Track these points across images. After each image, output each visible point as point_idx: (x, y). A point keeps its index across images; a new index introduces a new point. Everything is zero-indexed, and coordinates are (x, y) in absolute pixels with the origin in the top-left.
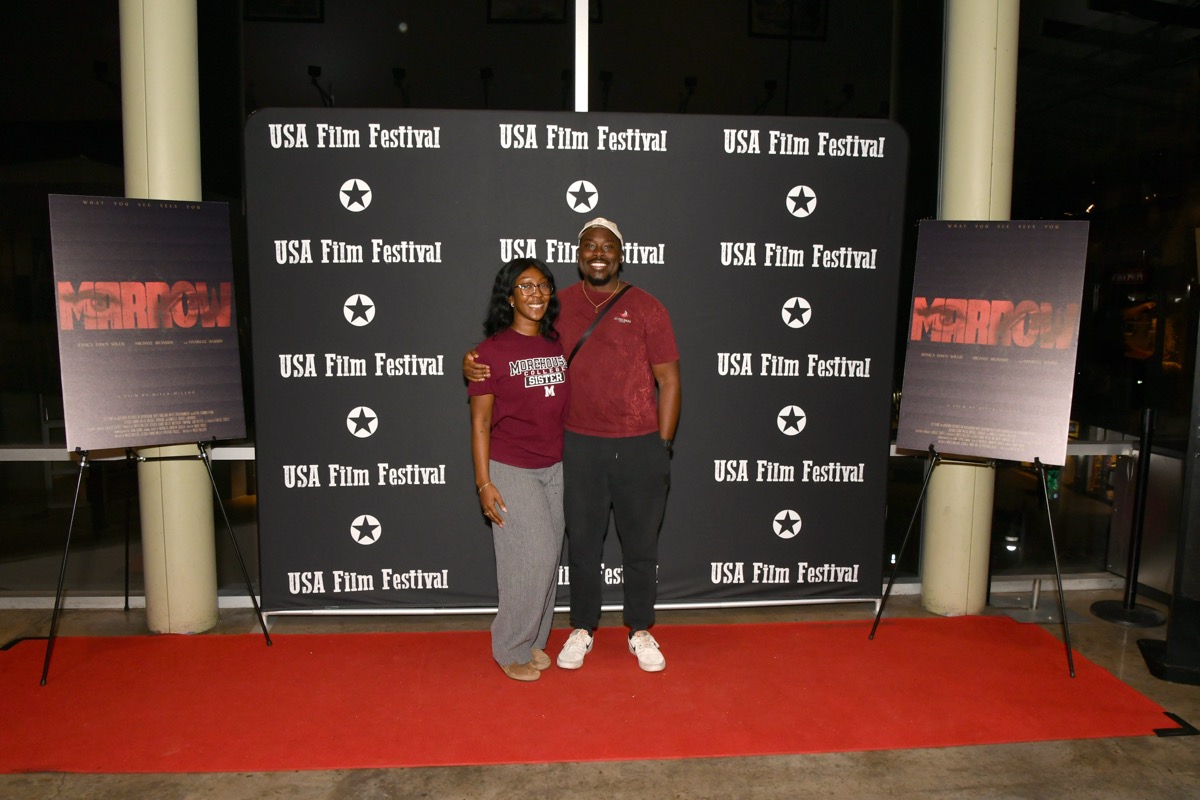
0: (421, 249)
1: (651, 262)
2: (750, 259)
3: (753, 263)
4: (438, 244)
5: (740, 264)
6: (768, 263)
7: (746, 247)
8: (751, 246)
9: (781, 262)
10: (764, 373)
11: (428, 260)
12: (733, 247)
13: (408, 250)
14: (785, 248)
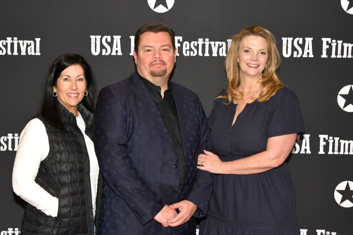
0: (23, 44)
1: (221, 55)
2: (309, 52)
3: (311, 56)
4: (38, 40)
5: (299, 56)
6: (324, 55)
7: (304, 41)
8: (309, 41)
9: (336, 54)
10: (321, 152)
11: (29, 53)
12: (293, 41)
13: (12, 45)
14: (340, 42)
